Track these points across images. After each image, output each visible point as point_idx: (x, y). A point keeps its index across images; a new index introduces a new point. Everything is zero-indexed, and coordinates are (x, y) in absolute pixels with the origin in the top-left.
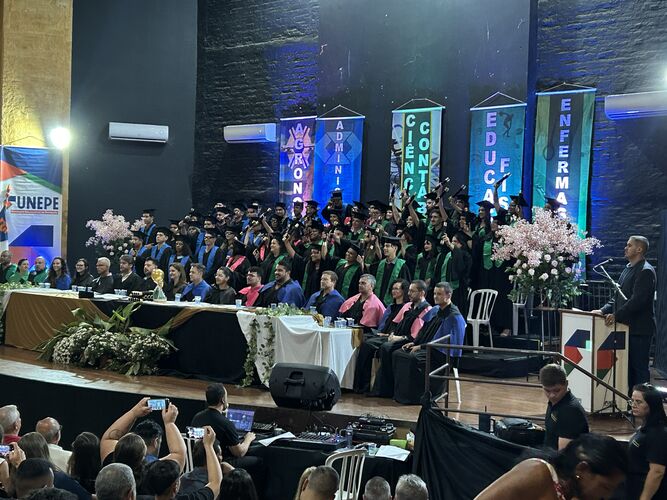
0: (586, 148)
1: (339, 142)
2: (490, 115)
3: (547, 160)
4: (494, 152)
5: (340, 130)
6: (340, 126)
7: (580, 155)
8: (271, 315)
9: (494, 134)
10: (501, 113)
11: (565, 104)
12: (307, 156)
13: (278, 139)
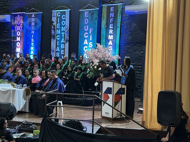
0: (119, 25)
1: (33, 22)
2: (86, 12)
3: (106, 29)
4: (87, 26)
5: (33, 17)
6: (33, 16)
7: (117, 27)
9: (87, 20)
10: (90, 12)
11: (112, 9)
12: (21, 27)
13: (11, 21)
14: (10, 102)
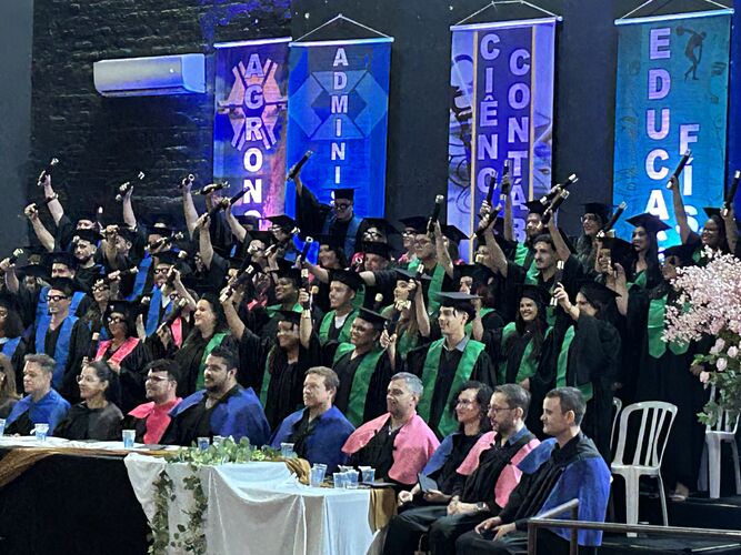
1: (340, 93)
4: (666, 113)
5: (341, 68)
6: (341, 58)
8: (198, 461)
9: (664, 74)
12: (271, 123)
13: (209, 87)
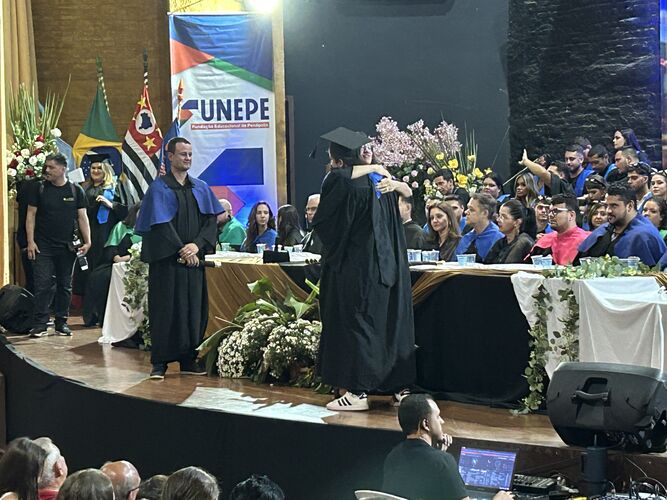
14: (652, 366)
